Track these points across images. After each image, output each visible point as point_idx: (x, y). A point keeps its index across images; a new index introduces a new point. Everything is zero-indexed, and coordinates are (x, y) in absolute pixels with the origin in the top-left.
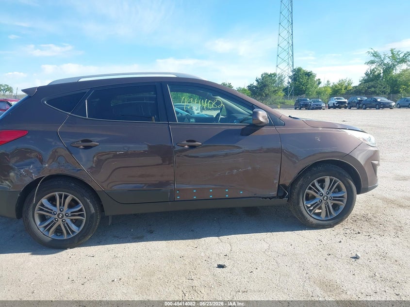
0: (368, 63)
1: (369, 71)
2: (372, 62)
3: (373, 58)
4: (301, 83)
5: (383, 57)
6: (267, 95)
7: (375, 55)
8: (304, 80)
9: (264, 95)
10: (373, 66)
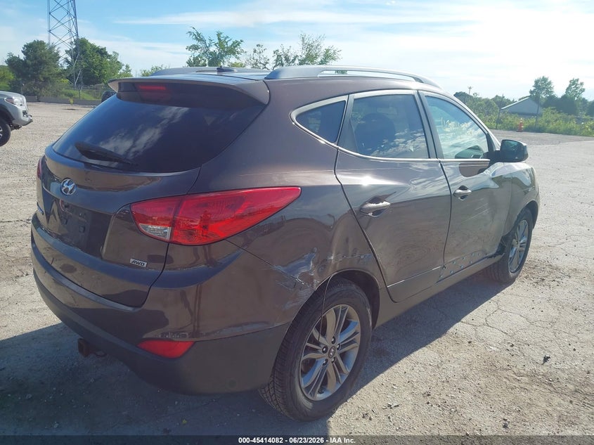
0: (189, 48)
1: (192, 58)
2: (195, 48)
3: (195, 42)
4: (91, 65)
5: (208, 42)
6: (46, 79)
7: (199, 37)
8: (96, 60)
9: (42, 80)
10: (197, 53)
